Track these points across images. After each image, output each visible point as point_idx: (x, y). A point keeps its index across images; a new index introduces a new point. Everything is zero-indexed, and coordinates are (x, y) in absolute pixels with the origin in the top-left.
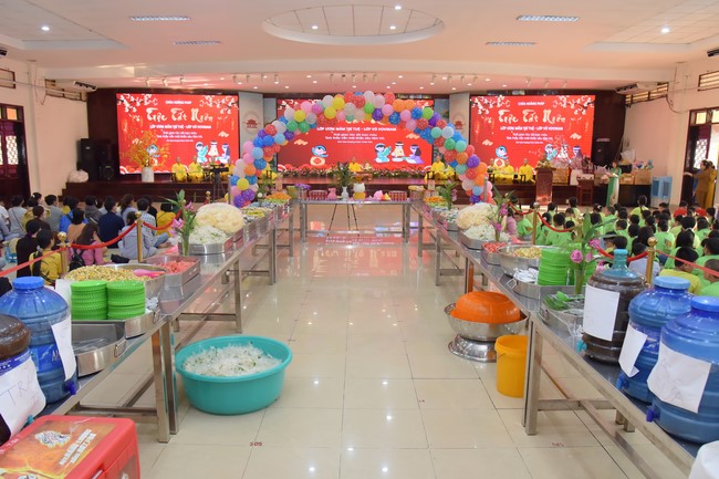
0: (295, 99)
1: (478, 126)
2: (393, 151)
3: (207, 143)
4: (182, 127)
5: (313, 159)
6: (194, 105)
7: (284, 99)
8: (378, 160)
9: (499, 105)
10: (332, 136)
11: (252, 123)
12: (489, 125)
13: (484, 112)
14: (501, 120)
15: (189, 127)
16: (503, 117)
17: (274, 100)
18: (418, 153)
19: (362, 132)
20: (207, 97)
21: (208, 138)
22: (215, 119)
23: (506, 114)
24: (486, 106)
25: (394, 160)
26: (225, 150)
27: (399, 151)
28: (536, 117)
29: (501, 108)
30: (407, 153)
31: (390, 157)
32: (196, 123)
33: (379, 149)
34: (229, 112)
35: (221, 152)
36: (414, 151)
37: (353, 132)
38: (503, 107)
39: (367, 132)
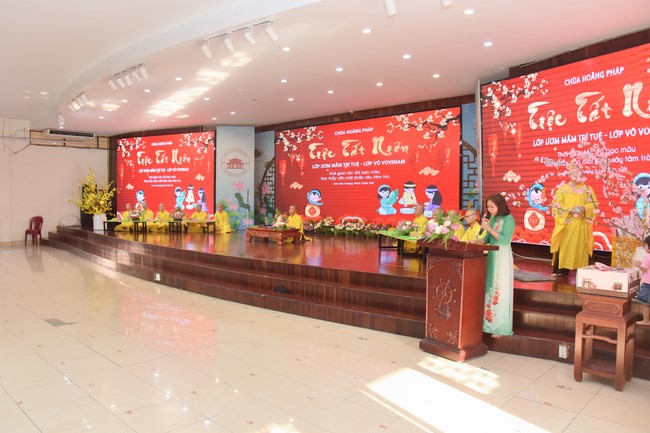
0: (291, 129)
1: (495, 143)
2: (401, 196)
3: (185, 189)
4: (163, 170)
5: (308, 208)
6: (174, 146)
7: (281, 131)
8: (382, 211)
9: (528, 94)
10: (328, 176)
11: (235, 163)
12: (513, 139)
13: (503, 113)
14: (534, 126)
15: (170, 170)
16: (536, 119)
17: (273, 132)
18: (437, 200)
19: (362, 168)
20: (186, 135)
21: (186, 181)
22: (192, 161)
23: (542, 111)
24: (505, 100)
25: (404, 211)
26: (201, 195)
27: (409, 197)
28: (606, 108)
29: (533, 99)
30: (421, 199)
31: (397, 206)
32: (175, 165)
33: (383, 194)
34: (206, 151)
35: (196, 198)
36: (431, 196)
37: (352, 169)
38: (536, 97)
39: (366, 168)
